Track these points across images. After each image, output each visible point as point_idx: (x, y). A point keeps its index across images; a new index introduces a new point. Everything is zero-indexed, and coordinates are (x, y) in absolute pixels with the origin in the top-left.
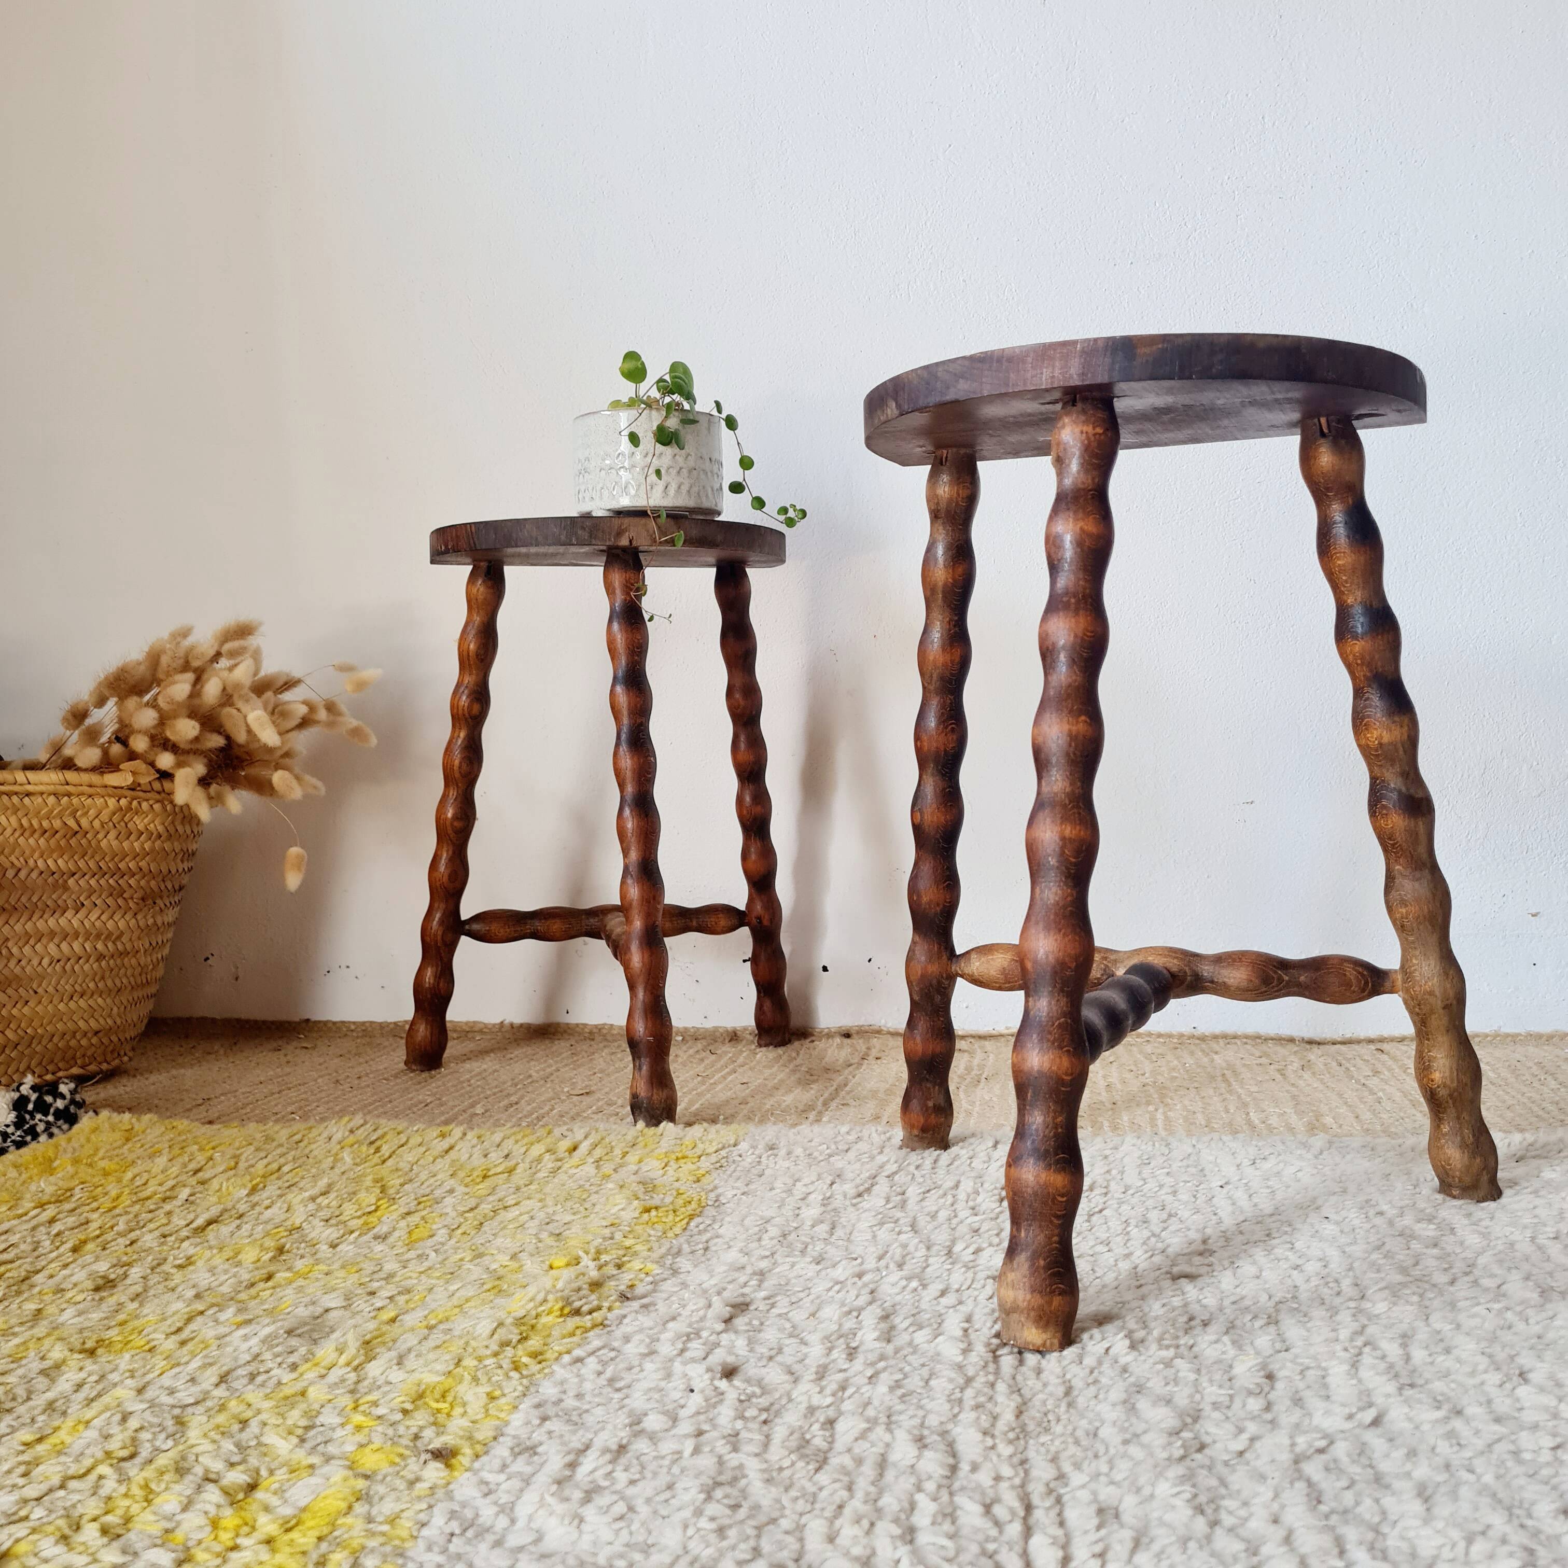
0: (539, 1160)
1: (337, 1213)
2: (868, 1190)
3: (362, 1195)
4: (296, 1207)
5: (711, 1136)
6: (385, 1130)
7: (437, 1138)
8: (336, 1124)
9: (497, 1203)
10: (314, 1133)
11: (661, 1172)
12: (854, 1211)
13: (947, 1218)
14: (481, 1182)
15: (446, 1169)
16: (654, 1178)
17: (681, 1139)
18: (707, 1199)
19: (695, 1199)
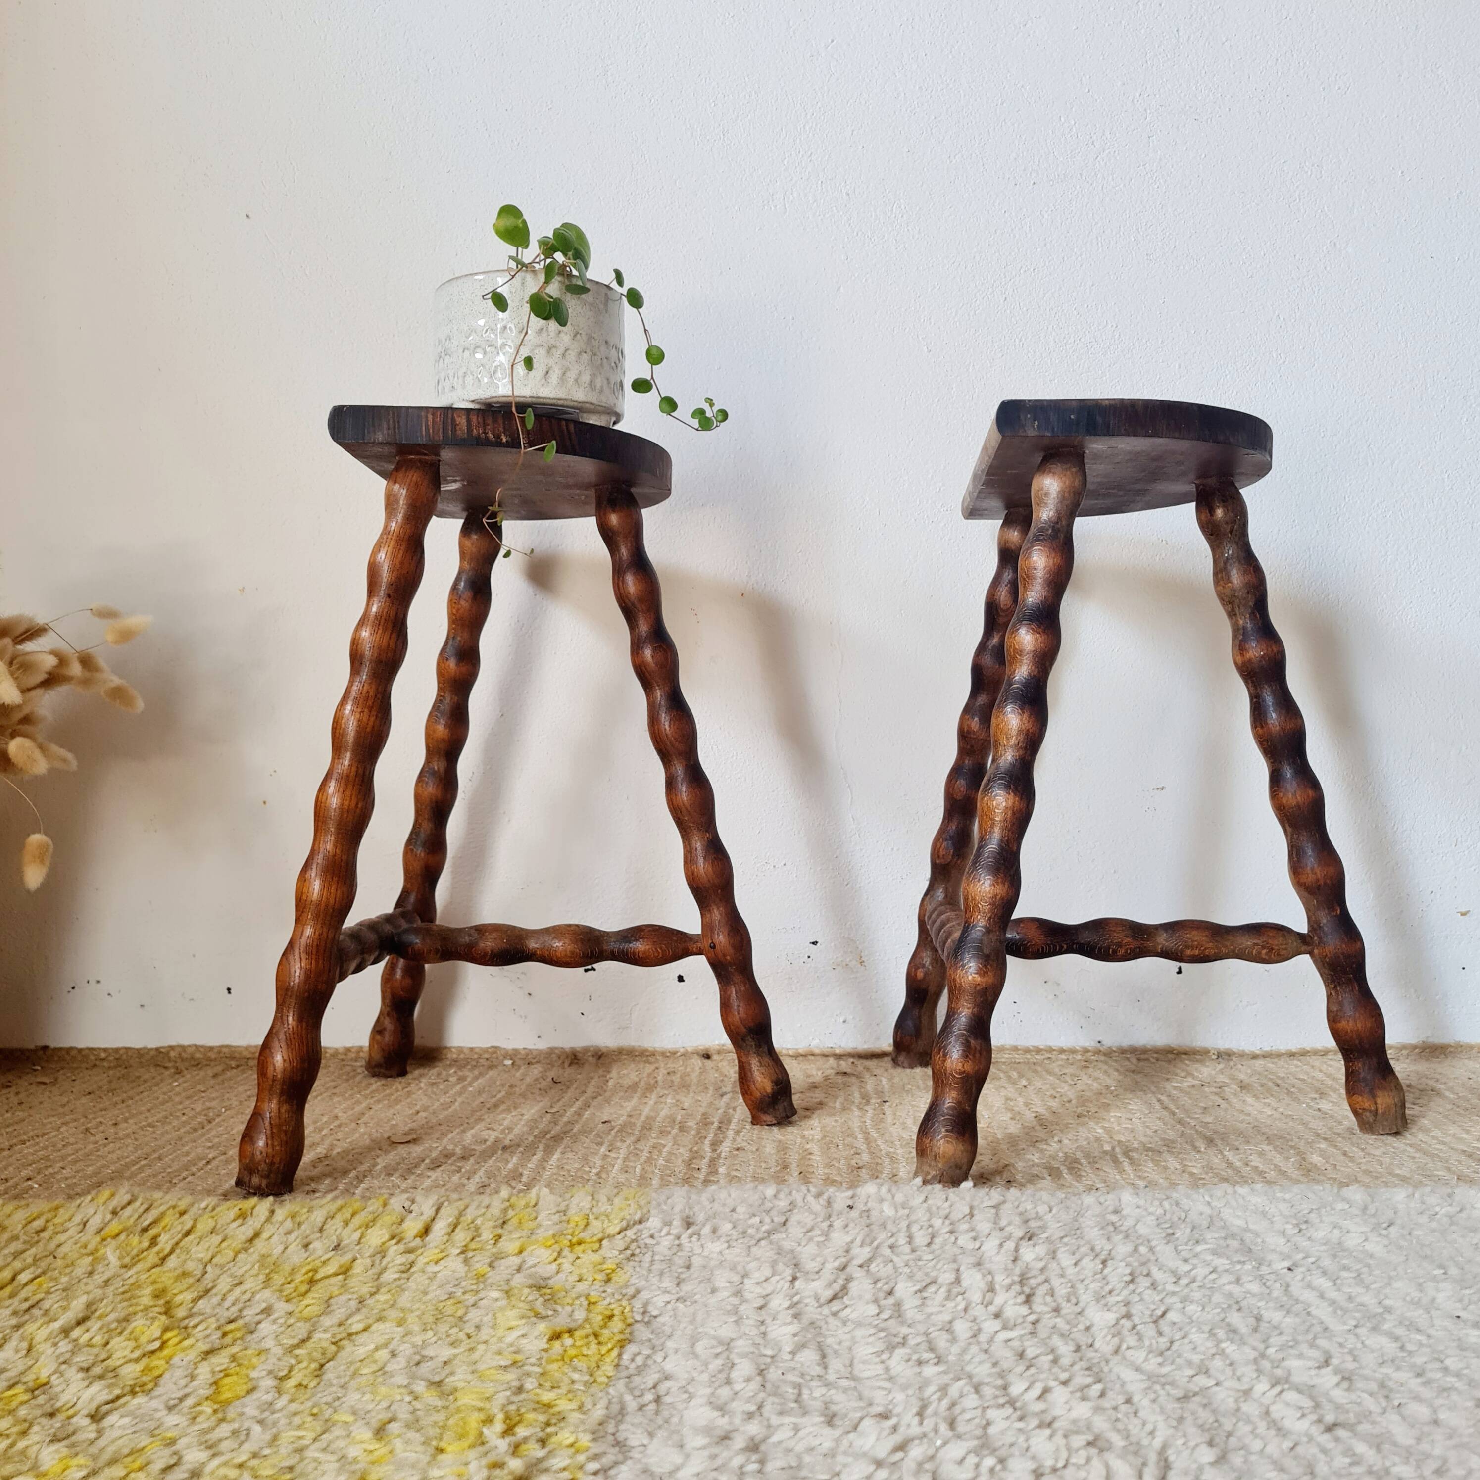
0: (382, 1252)
1: (103, 1356)
2: (844, 1289)
3: (138, 1323)
4: (41, 1348)
5: (604, 1207)
6: (162, 1208)
7: (234, 1220)
8: (92, 1200)
9: (336, 1330)
10: (63, 1214)
11: (554, 1266)
12: (839, 1324)
13: (970, 1334)
14: (307, 1292)
15: (254, 1272)
16: (549, 1278)
17: (565, 1212)
18: (632, 1311)
19: (616, 1312)
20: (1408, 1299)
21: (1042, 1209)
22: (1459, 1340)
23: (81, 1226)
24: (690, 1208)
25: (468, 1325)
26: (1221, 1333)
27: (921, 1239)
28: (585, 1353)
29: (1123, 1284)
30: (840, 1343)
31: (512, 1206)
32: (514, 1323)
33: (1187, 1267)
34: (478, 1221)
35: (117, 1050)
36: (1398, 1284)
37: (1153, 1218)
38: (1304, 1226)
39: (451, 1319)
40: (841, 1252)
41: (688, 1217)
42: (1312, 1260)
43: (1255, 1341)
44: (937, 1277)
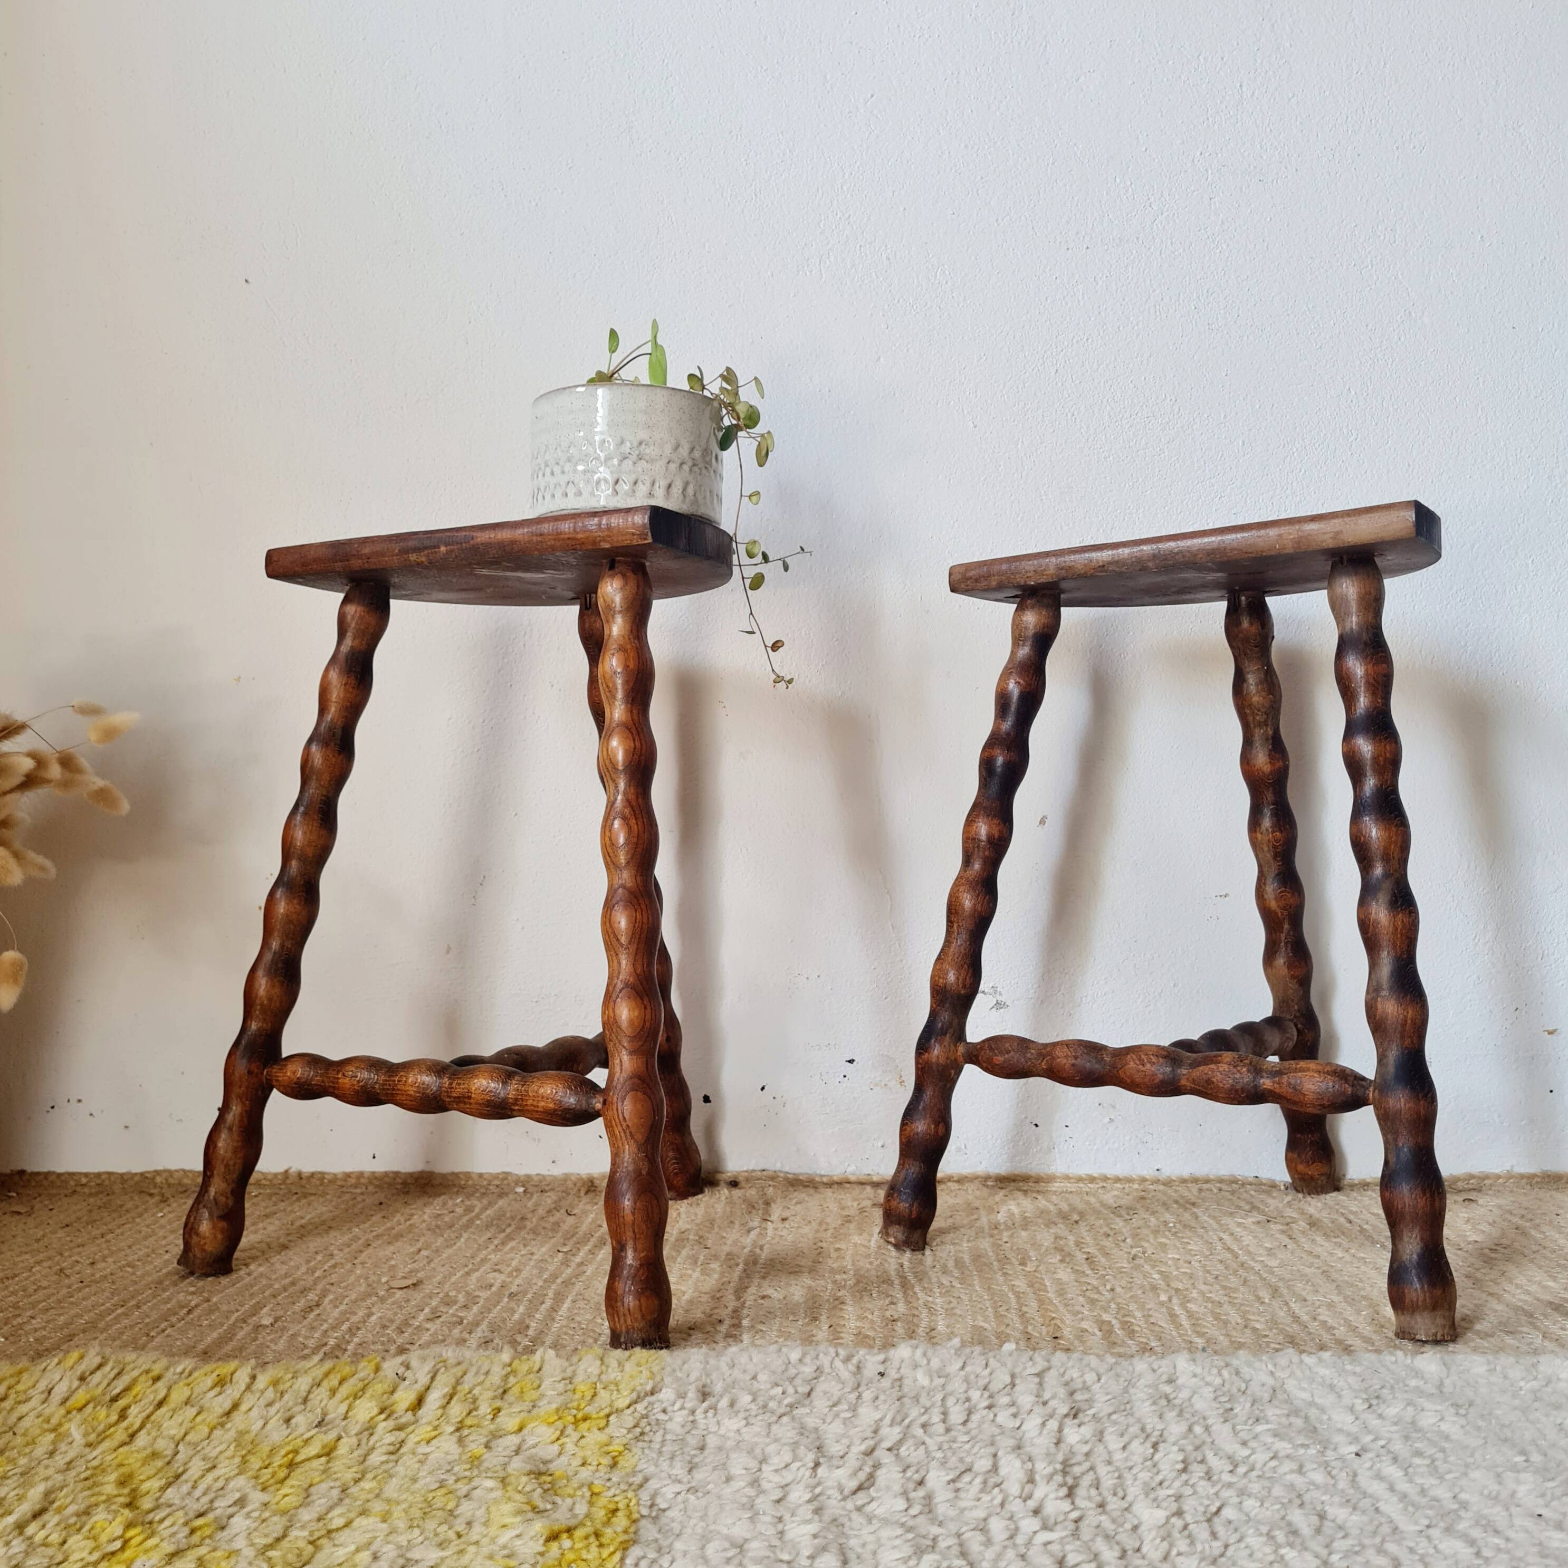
0: (370, 1429)
1: (60, 1558)
2: (871, 1476)
3: (100, 1516)
5: (613, 1374)
6: (135, 1373)
7: (212, 1388)
8: (59, 1363)
9: (315, 1526)
10: (26, 1381)
11: (556, 1448)
12: (863, 1520)
13: (1006, 1535)
14: (285, 1478)
15: (229, 1453)
16: (550, 1461)
17: (571, 1380)
18: (638, 1504)
19: (621, 1506)
20: (1486, 1492)
21: (1090, 1377)
22: (1540, 1544)
23: (46, 1394)
24: (708, 1375)
25: (459, 1521)
26: (1280, 1536)
27: (956, 1415)
28: (584, 1557)
29: (1174, 1474)
30: (864, 1545)
31: (514, 1372)
32: (507, 1520)
33: (1245, 1452)
34: (476, 1392)
35: (98, 1175)
36: (1475, 1474)
37: (1211, 1389)
38: (1374, 1402)
39: (440, 1513)
40: (869, 1434)
41: (704, 1386)
42: (1382, 1443)
43: (1316, 1545)
44: (972, 1463)
